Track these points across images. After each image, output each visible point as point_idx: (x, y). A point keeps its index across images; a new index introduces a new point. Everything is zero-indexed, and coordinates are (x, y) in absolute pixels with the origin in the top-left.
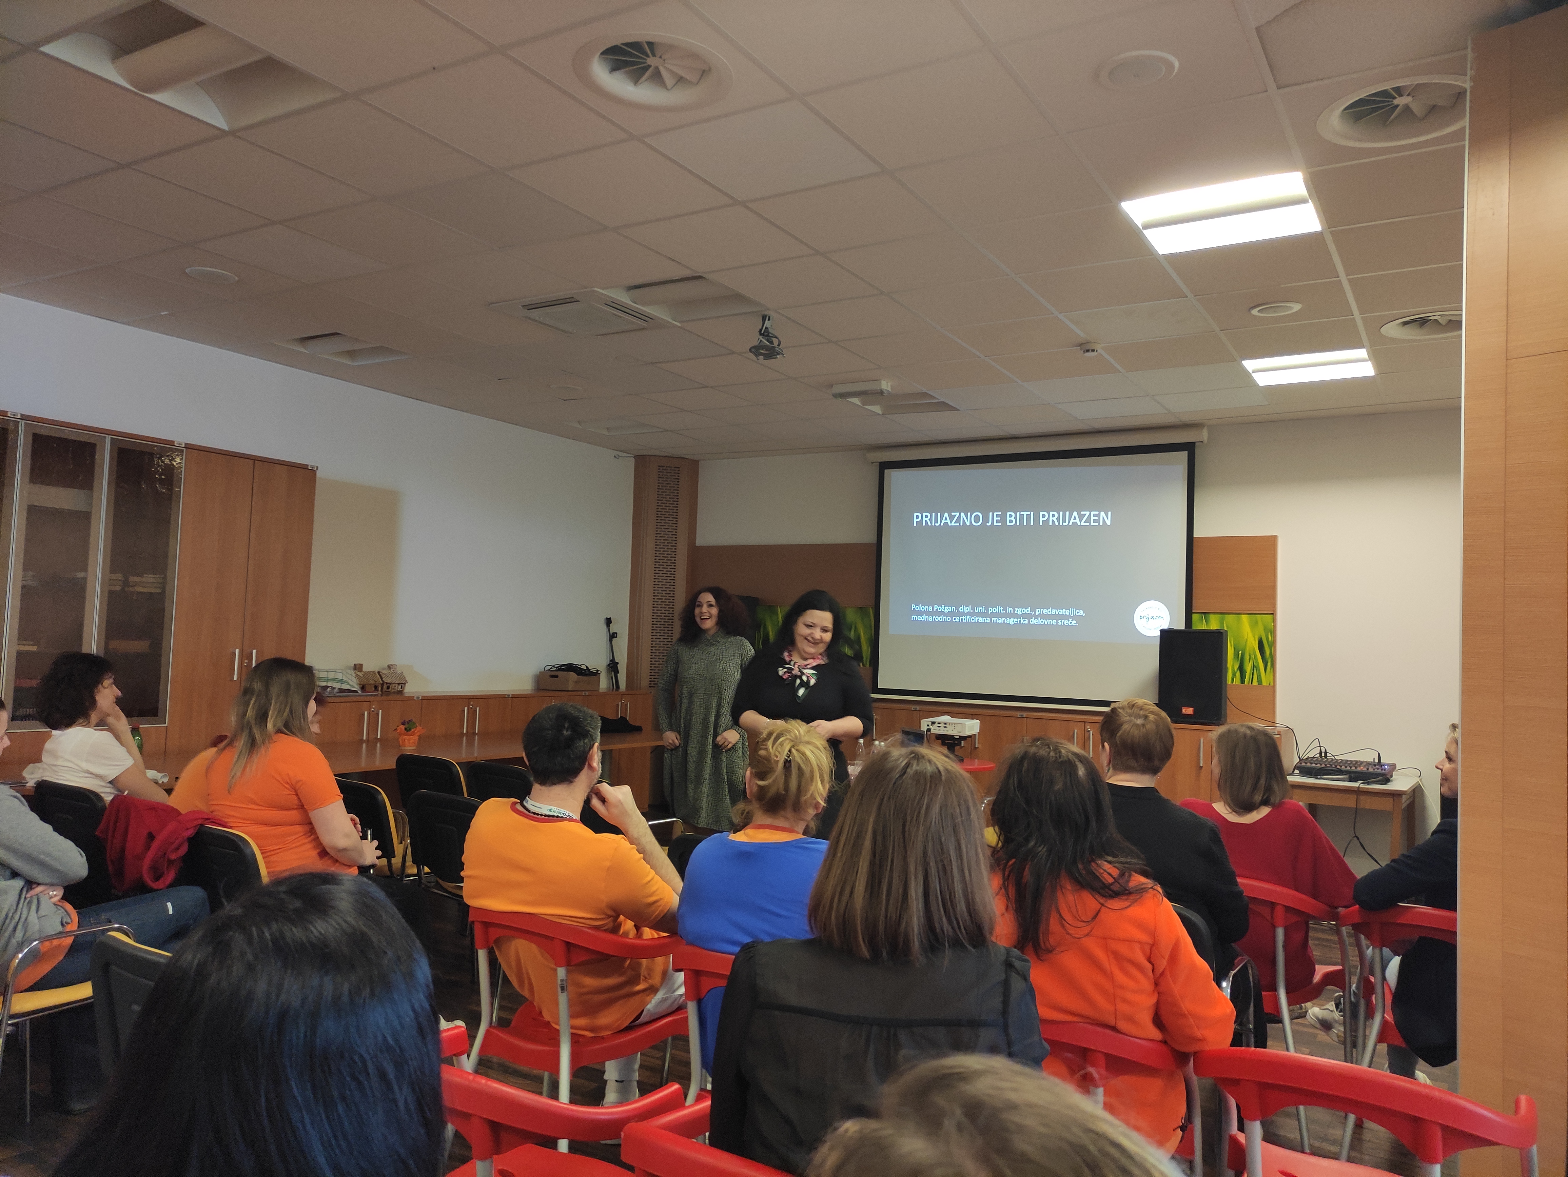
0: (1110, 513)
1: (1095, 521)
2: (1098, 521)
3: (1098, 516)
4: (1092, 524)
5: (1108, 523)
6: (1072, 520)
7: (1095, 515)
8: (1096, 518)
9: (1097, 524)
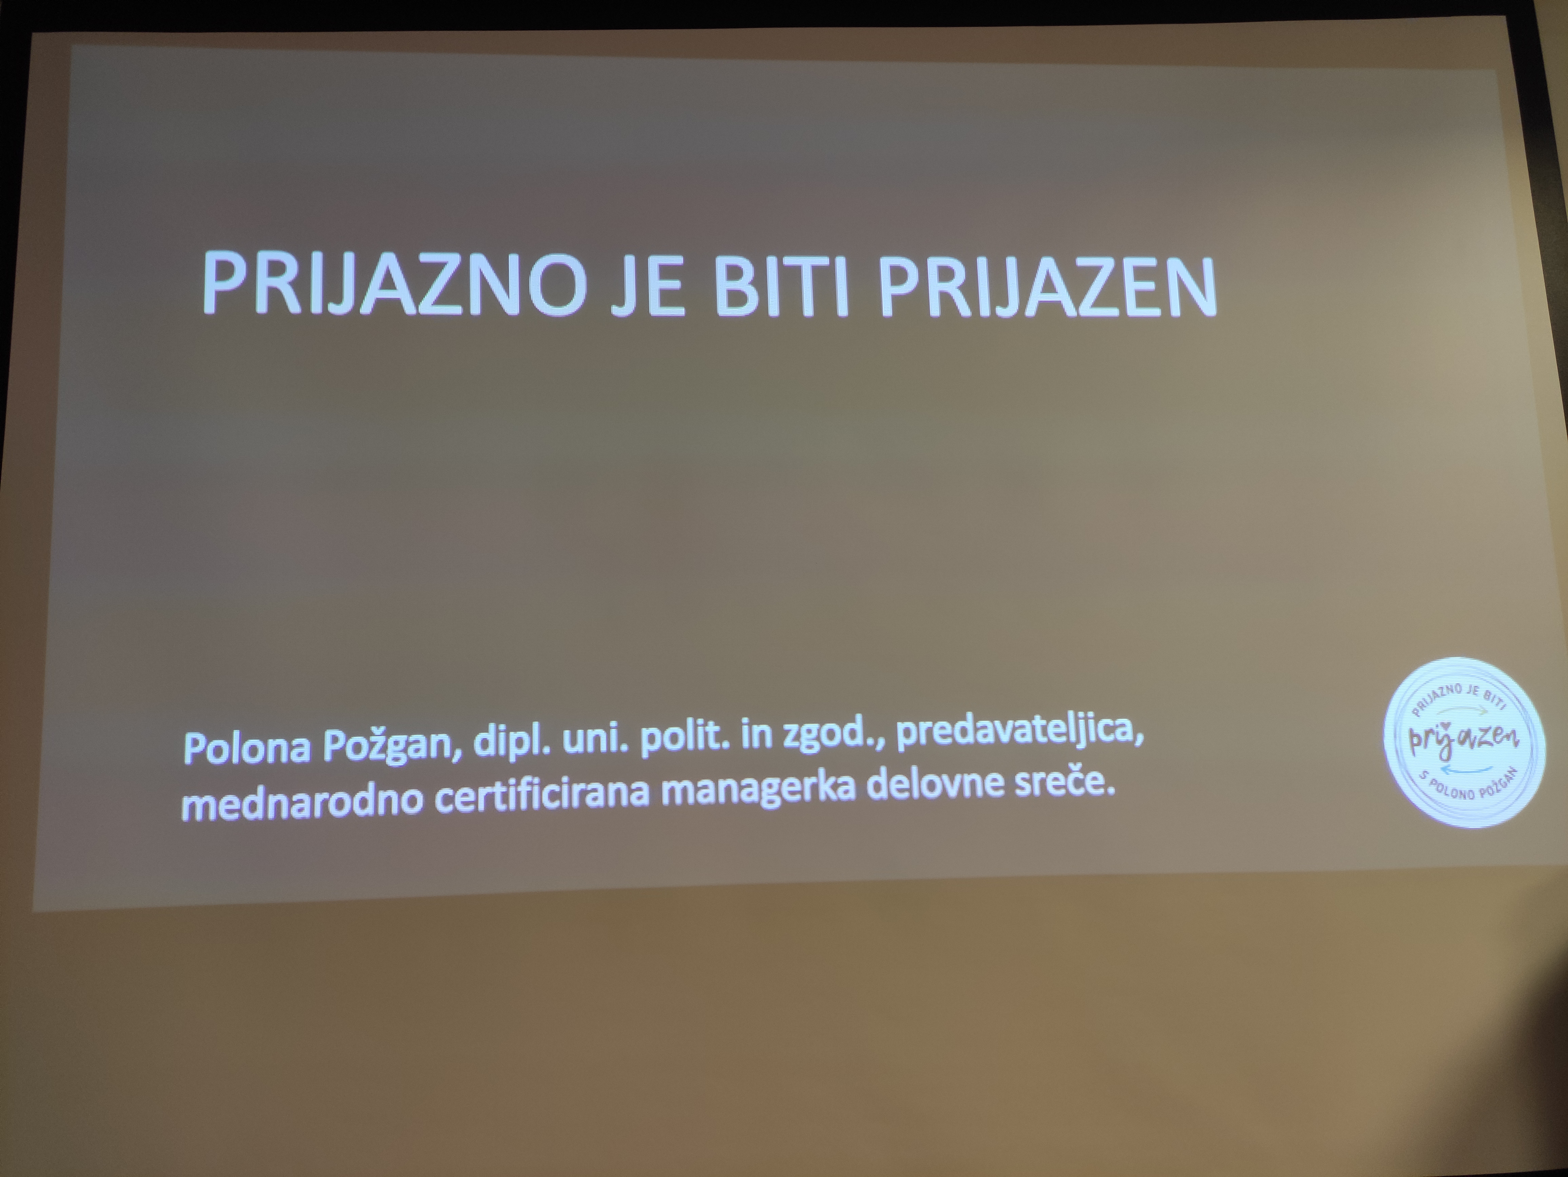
0: (1208, 264)
1: (1143, 299)
2: (1159, 298)
3: (1159, 274)
4: (1133, 310)
5: (1208, 306)
6: (1037, 296)
7: (1141, 274)
8: (1150, 286)
9: (1156, 312)
